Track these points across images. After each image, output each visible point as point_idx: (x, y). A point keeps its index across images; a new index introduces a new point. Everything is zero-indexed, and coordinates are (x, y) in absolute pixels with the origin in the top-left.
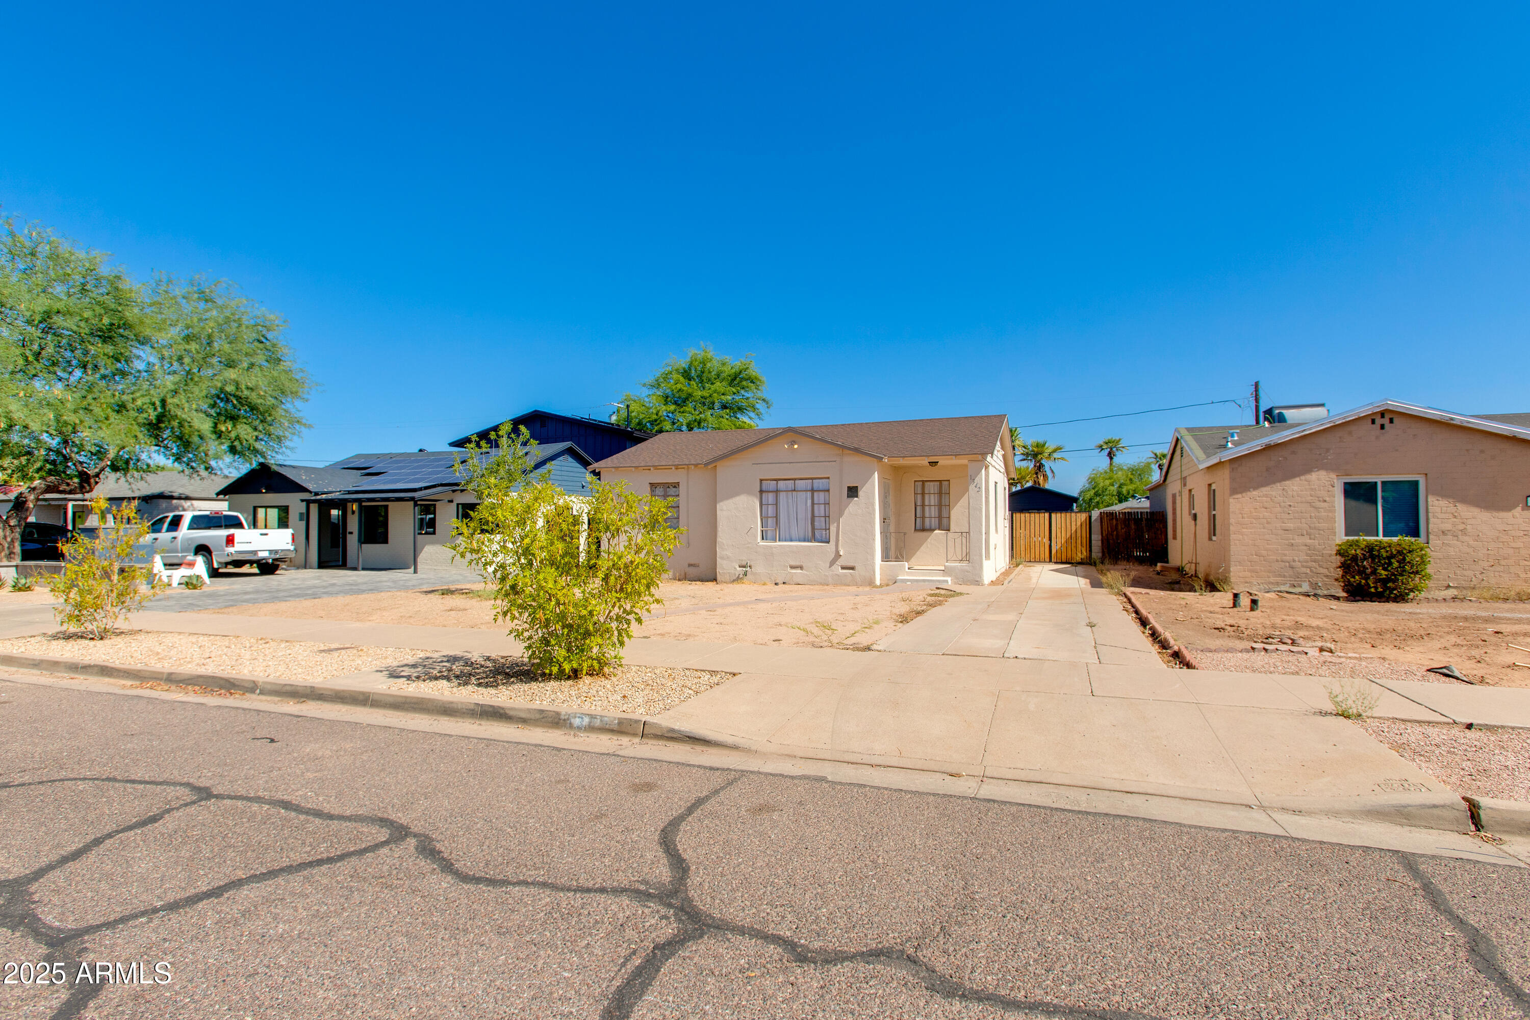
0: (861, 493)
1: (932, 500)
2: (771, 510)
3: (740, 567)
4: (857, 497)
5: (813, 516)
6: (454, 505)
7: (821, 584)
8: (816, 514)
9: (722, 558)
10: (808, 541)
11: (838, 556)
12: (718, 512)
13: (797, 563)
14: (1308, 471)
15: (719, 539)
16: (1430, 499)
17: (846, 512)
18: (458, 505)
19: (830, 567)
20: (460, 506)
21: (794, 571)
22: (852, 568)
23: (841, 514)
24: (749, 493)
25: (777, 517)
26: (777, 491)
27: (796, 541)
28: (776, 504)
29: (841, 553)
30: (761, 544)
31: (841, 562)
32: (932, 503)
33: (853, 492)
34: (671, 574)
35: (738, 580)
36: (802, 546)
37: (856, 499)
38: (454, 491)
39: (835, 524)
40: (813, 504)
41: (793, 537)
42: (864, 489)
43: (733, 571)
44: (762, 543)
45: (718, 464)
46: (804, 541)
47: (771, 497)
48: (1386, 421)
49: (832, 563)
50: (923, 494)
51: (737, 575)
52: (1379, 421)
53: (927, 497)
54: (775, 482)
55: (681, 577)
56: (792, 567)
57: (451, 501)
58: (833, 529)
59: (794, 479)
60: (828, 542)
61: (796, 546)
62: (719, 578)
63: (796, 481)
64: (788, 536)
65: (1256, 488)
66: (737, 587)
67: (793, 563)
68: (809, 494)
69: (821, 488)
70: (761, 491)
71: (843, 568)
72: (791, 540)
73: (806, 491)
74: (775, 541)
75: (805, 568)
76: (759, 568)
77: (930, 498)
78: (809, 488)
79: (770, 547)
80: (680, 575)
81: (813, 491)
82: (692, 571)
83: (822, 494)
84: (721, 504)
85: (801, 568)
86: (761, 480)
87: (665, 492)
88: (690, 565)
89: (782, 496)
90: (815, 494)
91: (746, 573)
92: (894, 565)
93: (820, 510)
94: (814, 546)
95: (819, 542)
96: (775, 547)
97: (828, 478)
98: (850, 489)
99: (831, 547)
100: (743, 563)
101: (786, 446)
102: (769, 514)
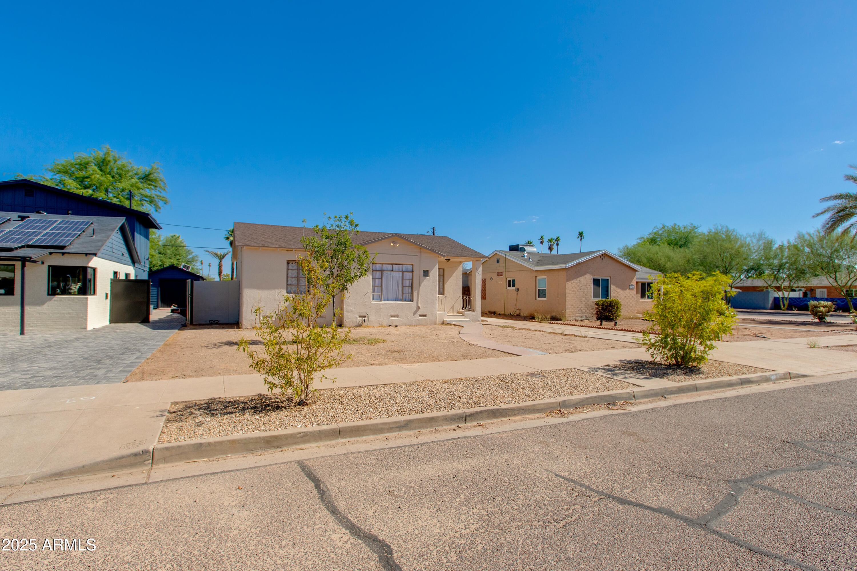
0: (430, 274)
2: (377, 282)
3: (359, 317)
5: (402, 286)
6: (46, 268)
7: (409, 325)
8: (404, 285)
9: (348, 312)
10: (400, 301)
11: (418, 308)
13: (395, 314)
14: (585, 274)
15: (345, 300)
16: (612, 286)
17: (423, 284)
19: (414, 315)
20: (53, 268)
21: (393, 318)
22: (425, 316)
23: (420, 286)
25: (382, 286)
26: (382, 271)
27: (391, 300)
28: (382, 278)
29: (420, 307)
30: (373, 302)
31: (420, 312)
33: (426, 273)
35: (359, 326)
36: (397, 303)
37: (427, 277)
39: (417, 291)
40: (403, 279)
41: (390, 298)
42: (432, 272)
43: (355, 320)
46: (396, 300)
47: (378, 274)
48: (603, 257)
49: (415, 313)
51: (358, 322)
52: (602, 257)
54: (381, 265)
56: (392, 316)
57: (43, 263)
58: (415, 294)
59: (392, 264)
60: (411, 300)
61: (395, 304)
62: (345, 324)
63: (394, 265)
64: (387, 298)
65: (573, 279)
66: (358, 330)
67: (393, 314)
68: (401, 274)
69: (407, 270)
70: (374, 272)
71: (420, 316)
72: (388, 300)
73: (399, 271)
74: (381, 300)
75: (400, 316)
76: (372, 318)
78: (401, 270)
79: (379, 304)
81: (403, 272)
83: (407, 274)
85: (397, 316)
86: (373, 263)
87: (298, 266)
89: (385, 273)
90: (404, 273)
91: (364, 320)
92: (441, 314)
93: (407, 283)
94: (405, 304)
95: (406, 301)
96: (382, 304)
97: (412, 265)
98: (424, 271)
99: (414, 304)
100: (362, 315)
101: (392, 244)
102: (377, 284)
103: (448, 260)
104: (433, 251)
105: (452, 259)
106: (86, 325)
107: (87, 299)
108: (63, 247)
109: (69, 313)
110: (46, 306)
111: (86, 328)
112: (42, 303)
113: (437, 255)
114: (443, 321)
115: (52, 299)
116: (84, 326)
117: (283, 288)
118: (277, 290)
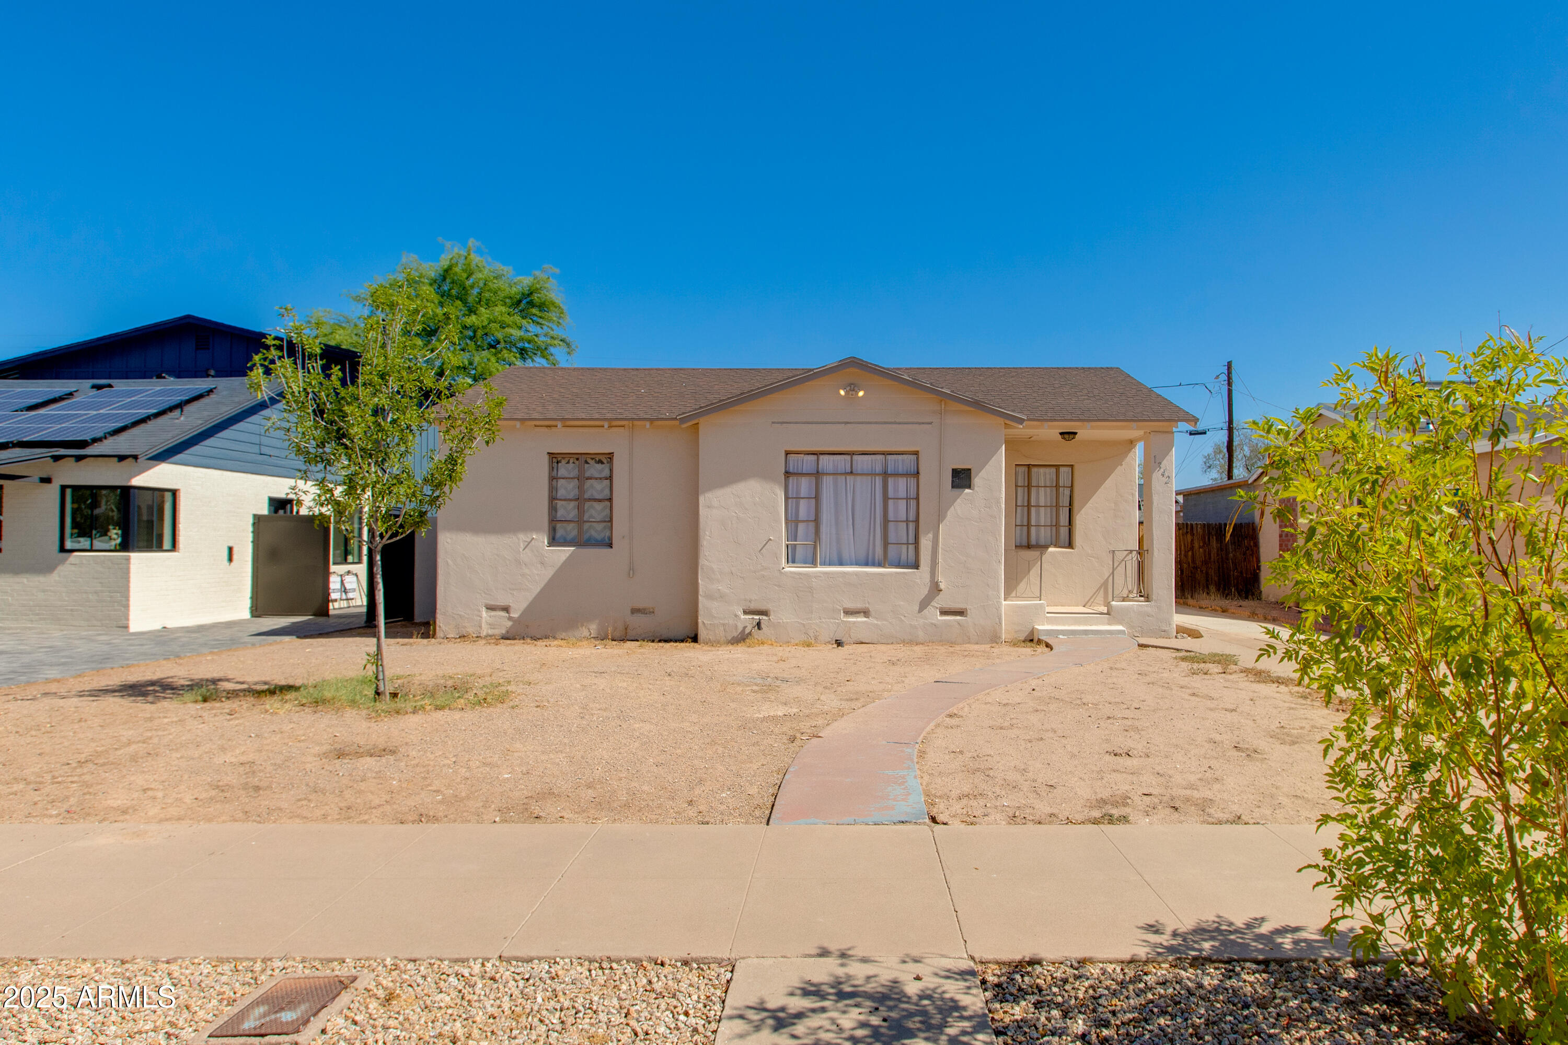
0: (977, 481)
1: (1042, 497)
2: (804, 508)
3: (745, 612)
4: (969, 487)
5: (886, 521)
6: (53, 491)
7: (904, 642)
8: (891, 516)
9: (710, 597)
10: (875, 565)
11: (936, 589)
12: (703, 511)
13: (859, 605)
15: (702, 562)
17: (950, 513)
18: (63, 488)
19: (920, 610)
20: (69, 492)
21: (852, 619)
22: (961, 613)
23: (941, 516)
24: (765, 475)
25: (817, 521)
26: (817, 474)
27: (851, 564)
28: (817, 498)
29: (942, 586)
30: (787, 569)
31: (941, 601)
32: (1042, 503)
33: (962, 478)
34: (594, 627)
35: (742, 638)
36: (867, 574)
37: (967, 491)
38: (56, 458)
39: (930, 536)
40: (886, 498)
41: (846, 556)
42: (983, 473)
43: (731, 622)
44: (790, 569)
45: (702, 421)
46: (866, 564)
47: (805, 486)
49: (924, 604)
50: (1029, 486)
51: (740, 629)
53: (1033, 491)
54: (814, 458)
55: (617, 634)
56: (848, 612)
57: (47, 480)
58: (925, 543)
59: (851, 454)
60: (917, 566)
61: (856, 574)
62: (703, 634)
63: (855, 457)
64: (835, 558)
66: (739, 652)
67: (851, 605)
68: (879, 481)
69: (900, 471)
70: (787, 474)
71: (944, 612)
72: (841, 563)
73: (873, 474)
74: (814, 563)
75: (873, 613)
76: (784, 616)
77: (1038, 493)
78: (879, 468)
79: (807, 575)
80: (615, 629)
81: (885, 475)
82: (639, 623)
83: (902, 482)
84: (709, 495)
85: (866, 613)
86: (787, 453)
87: (581, 471)
88: (635, 611)
89: (827, 483)
90: (891, 481)
91: (759, 625)
92: (1026, 607)
93: (899, 510)
94: (891, 574)
95: (899, 565)
96: (817, 576)
97: (916, 453)
98: (956, 473)
99: (921, 576)
100: (753, 606)
101: (842, 392)
102: (803, 514)
103: (1068, 435)
104: (978, 405)
105: (1086, 432)
106: (128, 619)
107: (128, 559)
108: (83, 444)
109: (96, 592)
110: (55, 577)
111: (127, 627)
112: (48, 568)
113: (1001, 421)
114: (1032, 632)
115: (66, 559)
116: (124, 622)
117: (537, 530)
118: (522, 536)
